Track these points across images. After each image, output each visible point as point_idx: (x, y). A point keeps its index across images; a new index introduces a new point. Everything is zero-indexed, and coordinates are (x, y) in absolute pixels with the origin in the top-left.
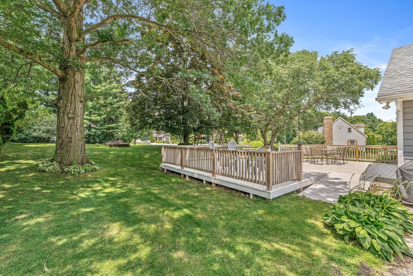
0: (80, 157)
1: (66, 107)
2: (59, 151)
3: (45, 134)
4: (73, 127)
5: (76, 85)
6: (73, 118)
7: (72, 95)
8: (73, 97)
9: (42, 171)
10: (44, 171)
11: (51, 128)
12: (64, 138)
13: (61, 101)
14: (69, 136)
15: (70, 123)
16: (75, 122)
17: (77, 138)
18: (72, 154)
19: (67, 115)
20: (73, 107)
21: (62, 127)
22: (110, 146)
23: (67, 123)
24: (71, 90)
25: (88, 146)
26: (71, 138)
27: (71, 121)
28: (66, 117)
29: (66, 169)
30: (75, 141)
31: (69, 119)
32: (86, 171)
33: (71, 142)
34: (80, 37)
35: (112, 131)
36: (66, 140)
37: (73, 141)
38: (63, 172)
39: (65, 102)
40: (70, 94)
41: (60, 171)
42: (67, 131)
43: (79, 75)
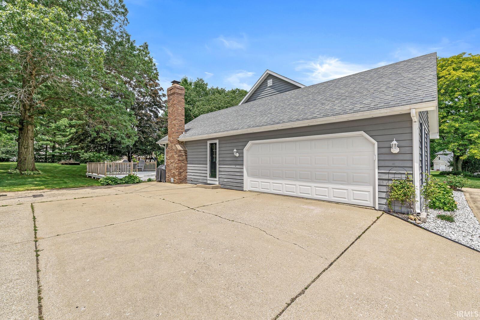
0: (31, 167)
1: (23, 143)
2: (19, 164)
3: (4, 155)
4: (27, 152)
5: (29, 132)
6: (27, 148)
7: (26, 137)
8: (27, 138)
9: (10, 173)
10: (12, 173)
11: (10, 149)
12: (22, 158)
13: (20, 140)
14: (25, 157)
15: (25, 151)
16: (28, 150)
17: (29, 158)
18: (26, 166)
19: (24, 147)
20: (27, 142)
21: (21, 153)
22: (62, 164)
23: (23, 150)
24: (26, 134)
25: (36, 164)
26: (26, 158)
27: (26, 149)
28: (23, 148)
29: (23, 173)
30: (28, 159)
31: (25, 148)
32: (34, 174)
33: (26, 160)
34: (30, 107)
35: (77, 151)
36: (23, 159)
37: (27, 159)
38: (21, 174)
39: (22, 140)
40: (25, 136)
41: (20, 173)
42: (24, 155)
43: (31, 126)
